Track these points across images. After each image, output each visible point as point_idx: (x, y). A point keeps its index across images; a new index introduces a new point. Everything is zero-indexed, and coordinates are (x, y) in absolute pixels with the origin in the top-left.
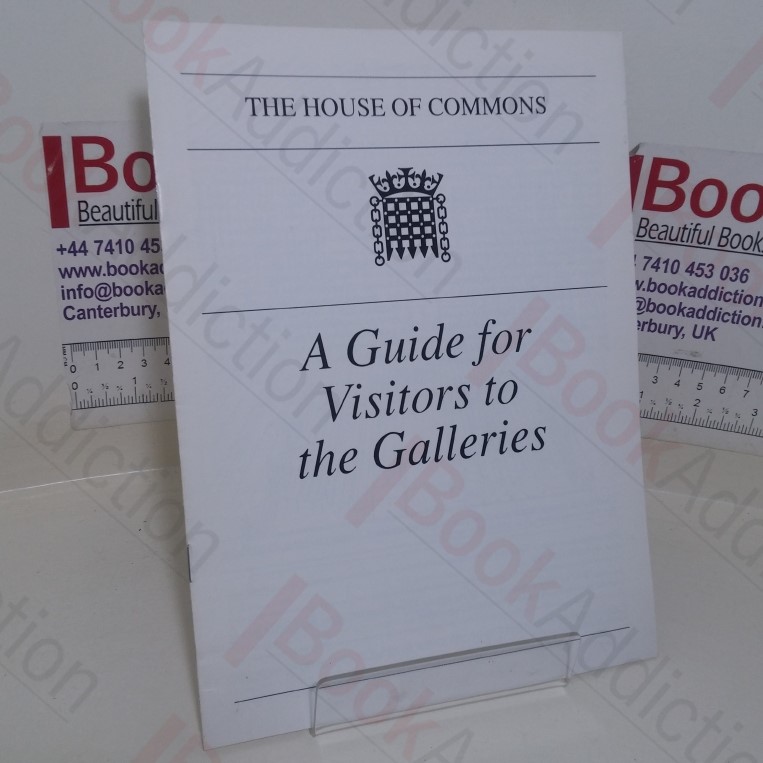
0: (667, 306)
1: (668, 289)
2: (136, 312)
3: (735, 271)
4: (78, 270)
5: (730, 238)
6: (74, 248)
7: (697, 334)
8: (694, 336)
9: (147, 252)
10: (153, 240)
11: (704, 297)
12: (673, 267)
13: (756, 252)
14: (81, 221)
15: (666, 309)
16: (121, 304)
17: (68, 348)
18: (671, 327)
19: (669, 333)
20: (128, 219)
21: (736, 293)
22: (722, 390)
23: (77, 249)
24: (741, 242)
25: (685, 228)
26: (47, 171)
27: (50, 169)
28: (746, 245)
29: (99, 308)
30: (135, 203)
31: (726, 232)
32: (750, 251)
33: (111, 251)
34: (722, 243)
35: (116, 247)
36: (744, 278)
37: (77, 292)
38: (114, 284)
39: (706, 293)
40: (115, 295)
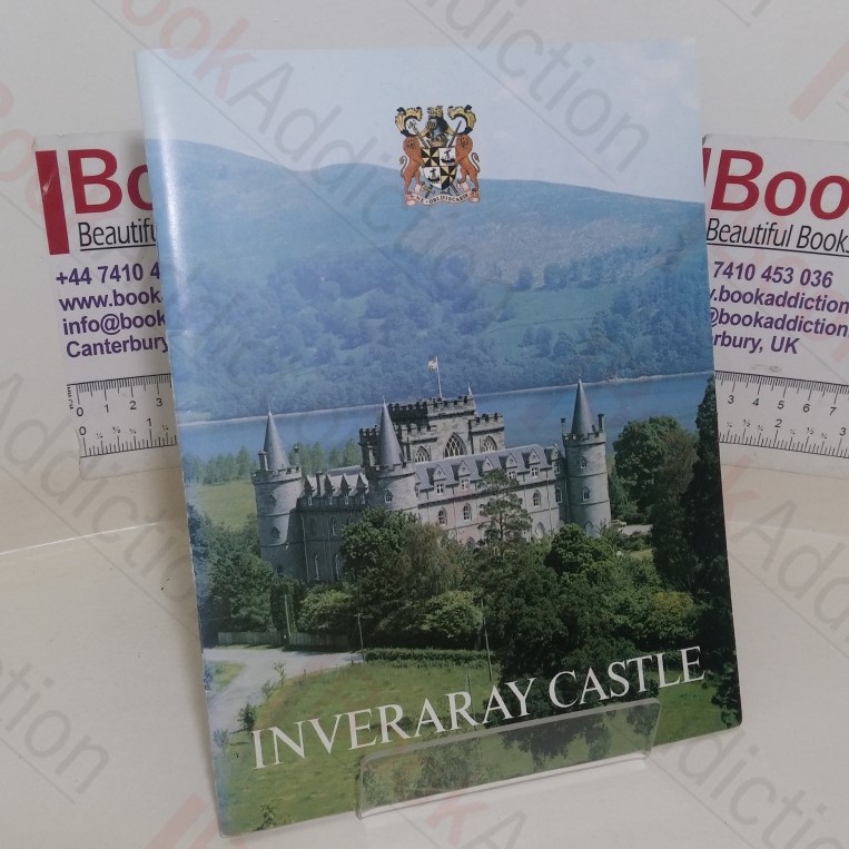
1: (742, 297)
3: (817, 274)
4: (81, 300)
5: (810, 237)
6: (76, 276)
7: (777, 346)
13: (840, 252)
14: (82, 245)
15: (741, 320)
17: (73, 388)
21: (819, 299)
22: (806, 408)
23: (79, 277)
24: (823, 242)
26: (42, 191)
27: (46, 188)
28: (829, 245)
29: (107, 343)
31: (806, 231)
32: (833, 251)
33: (118, 278)
35: (123, 274)
36: (827, 282)
37: (81, 326)
38: (122, 315)
39: (786, 300)
40: (123, 327)
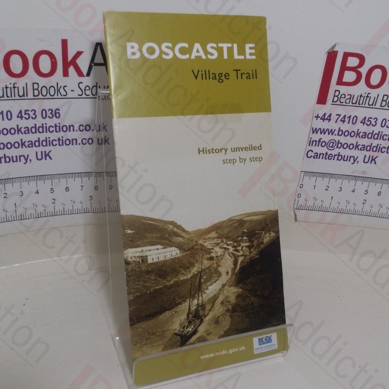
0: (343, 144)
2: (15, 160)
8: (364, 162)
9: (22, 119)
10: (26, 111)
11: (371, 138)
12: (354, 120)
16: (5, 155)
18: (351, 157)
19: (349, 161)
20: (8, 97)
25: (361, 96)
30: (12, 86)
34: (383, 105)
